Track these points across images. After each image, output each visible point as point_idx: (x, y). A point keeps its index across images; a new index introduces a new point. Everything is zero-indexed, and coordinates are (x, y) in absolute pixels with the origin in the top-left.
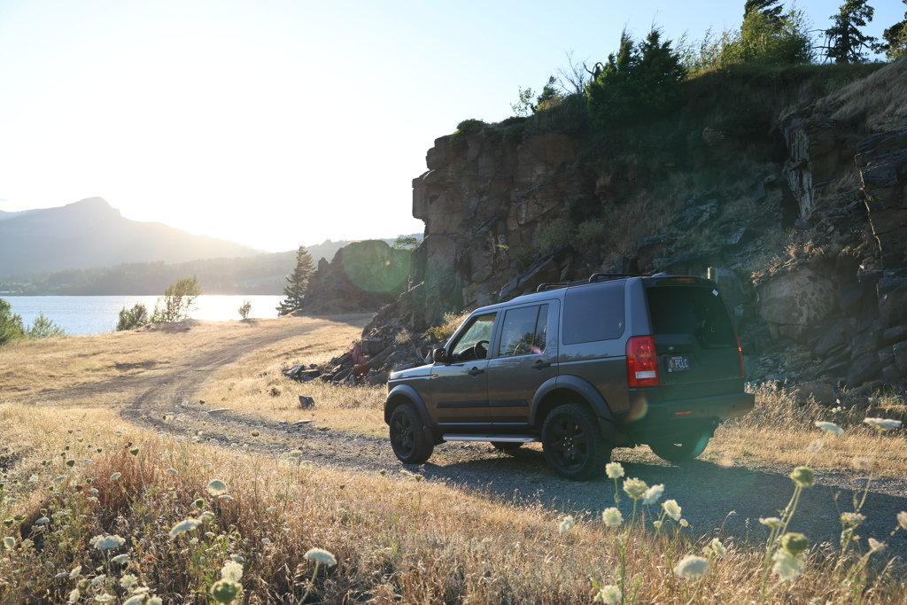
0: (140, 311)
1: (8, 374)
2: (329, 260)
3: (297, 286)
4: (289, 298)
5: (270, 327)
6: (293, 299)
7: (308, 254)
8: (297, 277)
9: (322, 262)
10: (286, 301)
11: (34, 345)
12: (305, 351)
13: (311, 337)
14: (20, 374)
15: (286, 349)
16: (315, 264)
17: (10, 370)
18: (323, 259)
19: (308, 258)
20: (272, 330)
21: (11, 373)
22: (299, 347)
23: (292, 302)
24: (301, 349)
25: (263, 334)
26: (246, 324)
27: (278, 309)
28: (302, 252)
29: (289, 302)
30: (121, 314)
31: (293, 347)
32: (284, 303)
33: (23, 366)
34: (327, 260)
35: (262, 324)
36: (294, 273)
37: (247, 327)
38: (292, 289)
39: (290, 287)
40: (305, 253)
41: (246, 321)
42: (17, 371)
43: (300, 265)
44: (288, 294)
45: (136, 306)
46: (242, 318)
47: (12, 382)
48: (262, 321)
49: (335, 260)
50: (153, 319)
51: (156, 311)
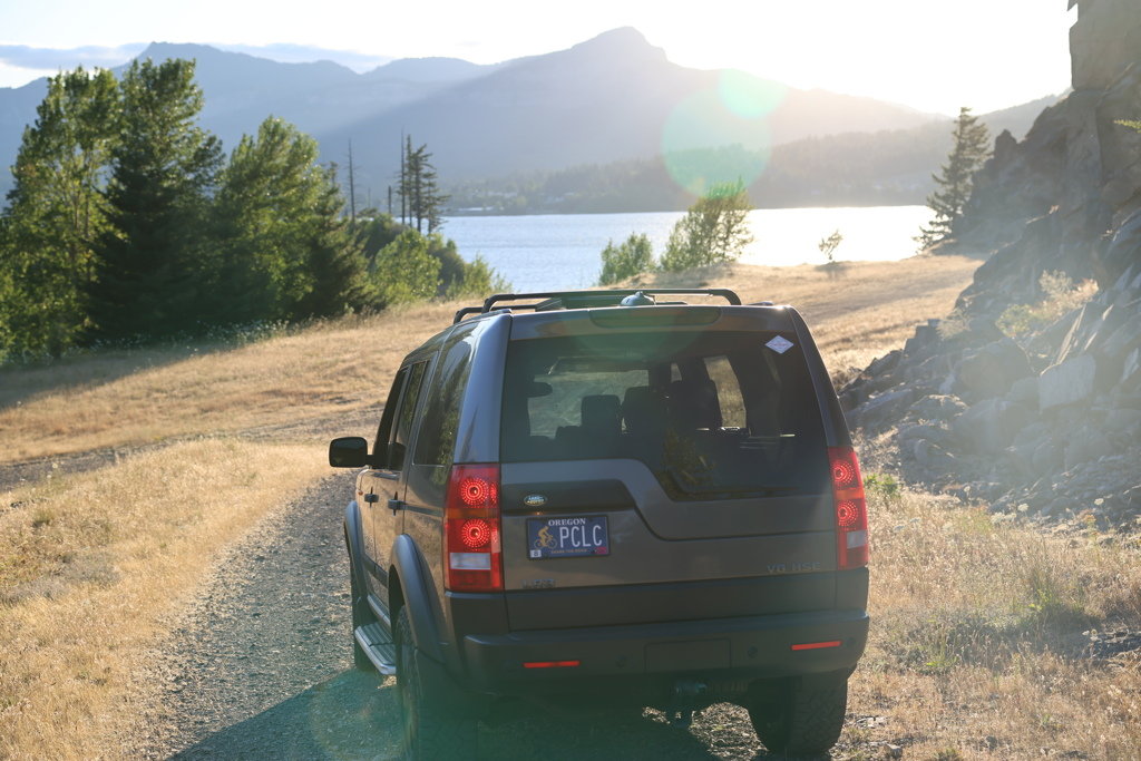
0: (640, 249)
1: (345, 372)
2: (1020, 136)
3: (955, 190)
4: (940, 214)
5: (865, 281)
6: (945, 218)
7: (977, 123)
8: (954, 173)
9: (1005, 139)
10: (931, 223)
11: (427, 315)
12: (886, 334)
13: (929, 301)
14: (365, 370)
15: (852, 329)
16: (990, 145)
17: (354, 363)
18: (1007, 132)
20: (865, 287)
21: (352, 368)
22: (881, 326)
23: (944, 224)
24: (881, 331)
25: (843, 294)
26: (823, 275)
27: (915, 239)
28: (965, 122)
29: (938, 224)
30: (607, 253)
31: (868, 326)
32: (930, 228)
33: (378, 356)
34: (1013, 135)
35: (851, 274)
36: (948, 164)
37: (819, 280)
38: (945, 198)
39: (942, 191)
40: (972, 121)
41: (834, 268)
42: (364, 365)
43: (961, 147)
44: (935, 208)
46: (826, 261)
47: (345, 387)
48: (862, 265)
49: (1031, 134)
50: (665, 263)
51: (672, 248)
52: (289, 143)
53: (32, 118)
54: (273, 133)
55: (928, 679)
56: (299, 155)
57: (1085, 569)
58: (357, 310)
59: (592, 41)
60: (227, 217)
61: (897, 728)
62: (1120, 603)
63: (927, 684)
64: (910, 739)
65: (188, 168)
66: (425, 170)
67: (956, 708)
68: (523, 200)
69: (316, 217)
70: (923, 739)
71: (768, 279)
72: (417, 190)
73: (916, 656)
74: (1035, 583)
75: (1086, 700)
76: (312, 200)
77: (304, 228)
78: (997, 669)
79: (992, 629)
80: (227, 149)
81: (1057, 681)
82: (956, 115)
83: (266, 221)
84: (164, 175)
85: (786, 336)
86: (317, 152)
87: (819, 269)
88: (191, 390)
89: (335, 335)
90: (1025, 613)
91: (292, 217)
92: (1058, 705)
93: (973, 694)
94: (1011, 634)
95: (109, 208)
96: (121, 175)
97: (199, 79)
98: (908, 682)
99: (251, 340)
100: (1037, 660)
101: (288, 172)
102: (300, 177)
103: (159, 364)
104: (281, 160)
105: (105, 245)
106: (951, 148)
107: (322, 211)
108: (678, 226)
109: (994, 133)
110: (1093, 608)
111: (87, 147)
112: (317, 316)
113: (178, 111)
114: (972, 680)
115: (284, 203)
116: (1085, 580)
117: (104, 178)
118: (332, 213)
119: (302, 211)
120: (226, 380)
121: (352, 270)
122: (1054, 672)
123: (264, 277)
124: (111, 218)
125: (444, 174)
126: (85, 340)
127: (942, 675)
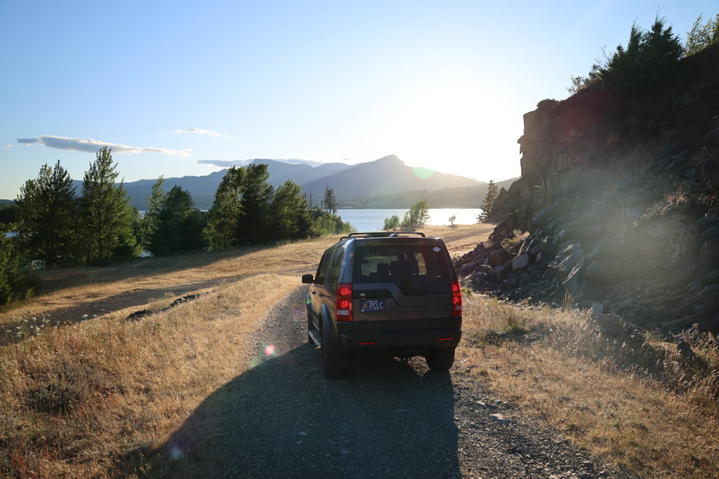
0: (396, 219)
1: (307, 255)
2: (507, 189)
3: (489, 204)
4: (484, 211)
5: (462, 230)
6: (486, 212)
8: (489, 198)
9: (503, 189)
10: (482, 214)
11: (332, 238)
12: (469, 246)
13: (481, 237)
15: (458, 245)
16: (498, 191)
17: (310, 252)
18: (503, 188)
19: (496, 187)
21: (310, 254)
22: (467, 244)
25: (456, 234)
26: (450, 228)
27: (477, 218)
28: (491, 184)
29: (484, 214)
30: (386, 221)
31: (463, 244)
33: (317, 250)
34: (505, 189)
36: (486, 197)
37: (449, 230)
38: (486, 207)
39: (485, 204)
40: (493, 185)
41: (453, 226)
42: (313, 253)
43: (490, 192)
44: (482, 209)
45: (393, 217)
46: (451, 224)
47: (307, 259)
48: (461, 226)
49: (510, 188)
50: (403, 224)
51: (405, 220)
52: (293, 188)
53: (222, 180)
54: (289, 184)
55: (479, 349)
56: (296, 191)
57: (525, 317)
58: (312, 236)
59: (381, 159)
60: (275, 209)
61: (469, 363)
62: (534, 327)
63: (479, 350)
64: (473, 367)
65: (264, 195)
66: (332, 196)
67: (487, 358)
68: (361, 205)
69: (300, 209)
70: (477, 367)
71: (434, 229)
72: (330, 202)
73: (475, 342)
74: (510, 321)
75: (524, 356)
76: (299, 204)
77: (297, 212)
78: (499, 346)
79: (497, 334)
80: (275, 189)
81: (516, 350)
82: (489, 182)
83: (286, 210)
84: (257, 196)
85: (439, 247)
86: (301, 190)
87: (449, 226)
88: (263, 259)
89: (305, 244)
90: (507, 330)
91: (293, 209)
92: (516, 356)
93: (492, 353)
94: (503, 336)
95: (241, 206)
96: (244, 197)
97: (268, 170)
98: (473, 350)
99: (280, 245)
100: (510, 344)
101: (292, 196)
102: (296, 197)
103: (254, 251)
104: (290, 193)
105: (240, 217)
106: (488, 192)
107: (302, 207)
108: (407, 213)
109: (500, 188)
110: (527, 328)
111: (235, 189)
112: (300, 238)
113: (262, 178)
114: (491, 349)
115: (291, 205)
116: (525, 320)
117: (240, 197)
118: (305, 208)
119: (296, 207)
120: (272, 256)
121: (310, 225)
122: (515, 347)
123: (284, 226)
124: (241, 209)
125: (338, 197)
126: (233, 244)
127: (483, 348)
